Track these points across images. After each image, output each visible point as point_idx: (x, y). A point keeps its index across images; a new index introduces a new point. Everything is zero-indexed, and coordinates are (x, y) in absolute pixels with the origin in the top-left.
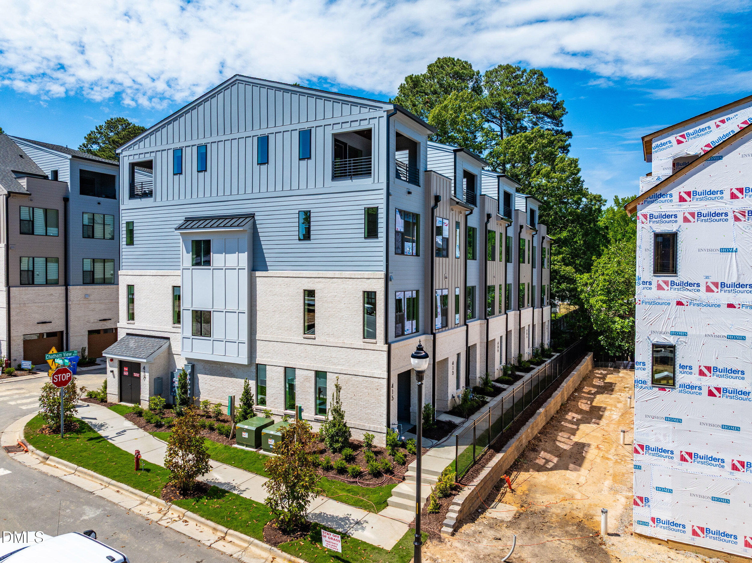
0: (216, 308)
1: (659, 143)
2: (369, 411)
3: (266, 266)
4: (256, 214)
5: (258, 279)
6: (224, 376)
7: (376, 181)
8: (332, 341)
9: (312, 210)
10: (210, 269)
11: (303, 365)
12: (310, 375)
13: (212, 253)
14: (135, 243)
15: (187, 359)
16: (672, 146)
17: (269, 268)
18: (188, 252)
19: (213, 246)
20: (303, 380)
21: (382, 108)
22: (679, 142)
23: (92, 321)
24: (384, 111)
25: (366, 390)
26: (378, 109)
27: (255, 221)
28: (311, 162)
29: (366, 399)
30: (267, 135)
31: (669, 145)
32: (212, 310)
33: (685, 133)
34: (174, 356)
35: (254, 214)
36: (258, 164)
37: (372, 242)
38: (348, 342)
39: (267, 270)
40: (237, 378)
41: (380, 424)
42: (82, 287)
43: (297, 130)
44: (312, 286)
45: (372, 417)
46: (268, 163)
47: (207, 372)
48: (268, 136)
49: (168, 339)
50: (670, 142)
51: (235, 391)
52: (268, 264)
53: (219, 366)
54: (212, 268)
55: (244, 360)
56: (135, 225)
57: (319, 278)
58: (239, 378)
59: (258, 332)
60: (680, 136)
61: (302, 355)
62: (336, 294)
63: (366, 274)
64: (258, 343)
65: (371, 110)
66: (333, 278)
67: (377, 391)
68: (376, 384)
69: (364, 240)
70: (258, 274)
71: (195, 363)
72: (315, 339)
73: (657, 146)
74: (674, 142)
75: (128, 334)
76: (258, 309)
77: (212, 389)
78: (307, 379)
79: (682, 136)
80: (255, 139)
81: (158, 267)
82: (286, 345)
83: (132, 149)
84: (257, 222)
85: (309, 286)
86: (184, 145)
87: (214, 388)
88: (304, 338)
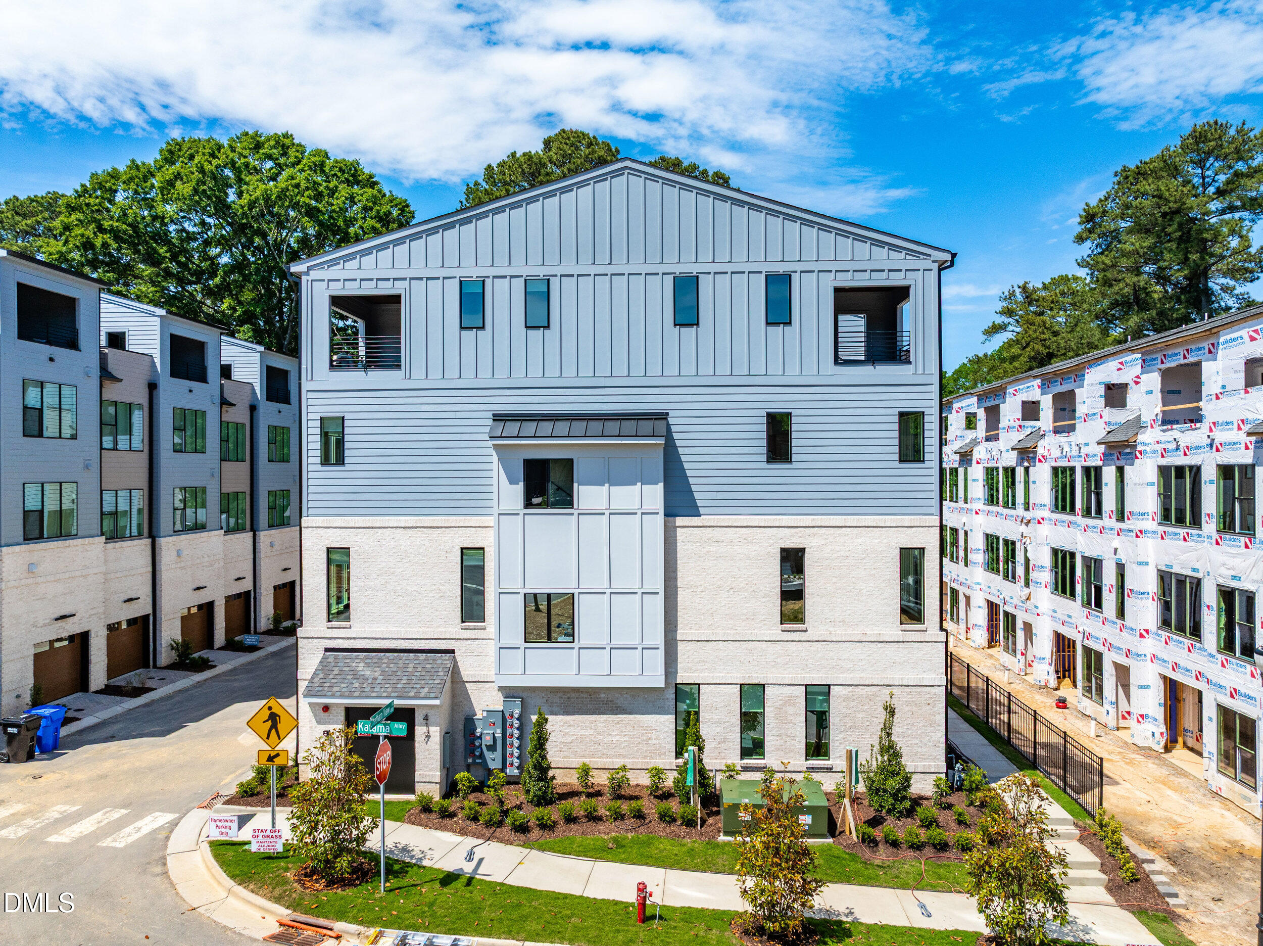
0: (584, 587)
1: (1228, 337)
2: (915, 741)
3: (697, 507)
4: (671, 413)
5: (679, 531)
6: (599, 714)
7: (920, 371)
8: (840, 633)
9: (794, 412)
10: (572, 514)
11: (783, 678)
12: (795, 694)
13: (575, 485)
14: (347, 460)
15: (501, 689)
16: (1243, 343)
17: (702, 510)
18: (512, 481)
19: (578, 471)
20: (781, 702)
21: (930, 256)
22: (1253, 339)
23: (41, 623)
24: (933, 262)
25: (908, 708)
26: (922, 257)
27: (668, 425)
28: (792, 331)
29: (907, 722)
30: (695, 274)
31: (1240, 341)
32: (576, 592)
33: (1258, 327)
34: (467, 685)
35: (667, 414)
36: (675, 325)
37: (912, 469)
38: (873, 632)
39: (699, 515)
40: (630, 713)
41: (935, 759)
42: (24, 547)
43: (761, 272)
44: (799, 541)
45: (919, 750)
46: (697, 324)
47: (556, 709)
48: (698, 277)
49: (453, 651)
50: (1242, 338)
51: (626, 738)
52: (699, 503)
53: (586, 695)
54: (576, 512)
55: (655, 678)
56: (347, 423)
57: (813, 527)
58: (636, 713)
59: (679, 626)
60: (1254, 331)
61: (778, 660)
62: (847, 554)
63: (907, 520)
64: (681, 646)
65: (908, 257)
66: (841, 527)
67: (929, 707)
68: (927, 696)
69: (897, 464)
70: (680, 521)
71: (525, 695)
72: (806, 631)
73: (1226, 342)
74: (1247, 339)
75: (327, 650)
76: (679, 585)
77: (570, 740)
78: (789, 701)
79: (1255, 331)
80: (669, 280)
81: (417, 511)
82: (744, 645)
83: (341, 266)
84: (673, 428)
85: (793, 542)
86: (491, 274)
87: (574, 737)
88: (783, 631)
